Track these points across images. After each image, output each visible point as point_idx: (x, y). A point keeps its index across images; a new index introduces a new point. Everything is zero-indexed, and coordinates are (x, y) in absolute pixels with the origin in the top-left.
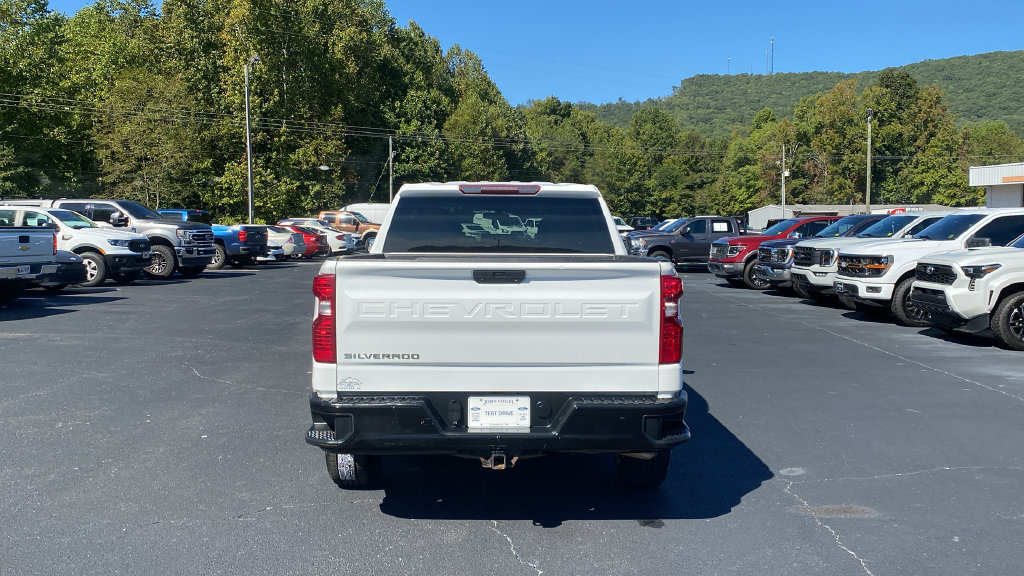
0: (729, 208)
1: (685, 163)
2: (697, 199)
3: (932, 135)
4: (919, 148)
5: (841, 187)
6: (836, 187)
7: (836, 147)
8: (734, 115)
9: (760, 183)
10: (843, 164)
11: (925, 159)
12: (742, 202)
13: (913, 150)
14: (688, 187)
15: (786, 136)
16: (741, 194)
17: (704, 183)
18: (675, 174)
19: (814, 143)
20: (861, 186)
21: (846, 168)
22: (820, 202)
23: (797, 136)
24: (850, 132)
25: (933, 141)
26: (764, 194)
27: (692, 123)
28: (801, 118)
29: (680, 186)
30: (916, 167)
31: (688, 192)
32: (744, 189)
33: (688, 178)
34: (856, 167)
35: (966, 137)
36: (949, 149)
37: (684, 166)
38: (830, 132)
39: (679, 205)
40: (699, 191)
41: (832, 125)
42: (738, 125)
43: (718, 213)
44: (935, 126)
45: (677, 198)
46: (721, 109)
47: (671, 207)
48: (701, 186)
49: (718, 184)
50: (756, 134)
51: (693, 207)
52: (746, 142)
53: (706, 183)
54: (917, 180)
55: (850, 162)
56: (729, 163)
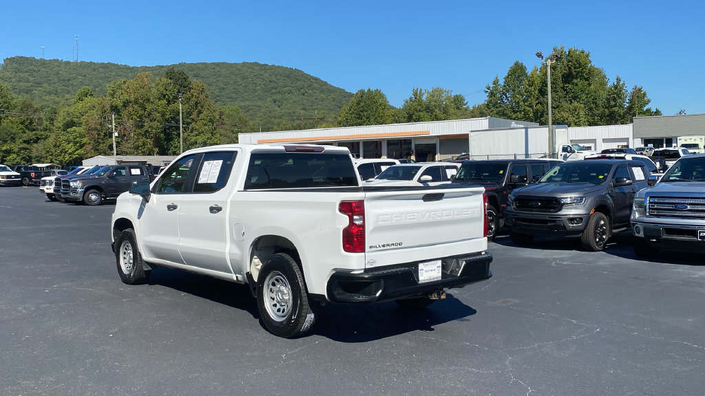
0: (61, 158)
1: (22, 123)
2: (34, 150)
3: (200, 112)
4: (193, 120)
5: (144, 144)
6: (141, 144)
7: (140, 117)
8: (49, 89)
9: (85, 140)
10: (145, 128)
11: (197, 127)
12: (70, 154)
13: (189, 121)
14: (25, 142)
15: (104, 107)
16: (70, 148)
17: (38, 139)
18: (14, 131)
19: (124, 113)
20: (158, 143)
21: (147, 131)
22: (131, 154)
23: (112, 106)
24: (149, 107)
25: (202, 116)
26: (89, 147)
27: (16, 92)
28: (112, 95)
29: (19, 141)
30: (192, 132)
31: (25, 145)
32: (71, 144)
33: (25, 135)
34: (154, 131)
35: (221, 114)
36: (211, 121)
37: (21, 126)
38: (136, 107)
39: (18, 155)
40: (35, 145)
41: (136, 102)
42: (53, 97)
43: (51, 162)
44: (202, 107)
45: (16, 150)
46: (39, 84)
47: (11, 157)
48: (36, 142)
49: (51, 140)
50: (80, 105)
51: (30, 157)
52: (71, 110)
53: (40, 139)
54: (193, 139)
55: (150, 127)
56: (60, 125)
